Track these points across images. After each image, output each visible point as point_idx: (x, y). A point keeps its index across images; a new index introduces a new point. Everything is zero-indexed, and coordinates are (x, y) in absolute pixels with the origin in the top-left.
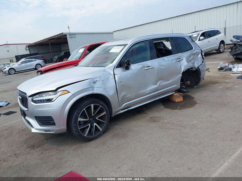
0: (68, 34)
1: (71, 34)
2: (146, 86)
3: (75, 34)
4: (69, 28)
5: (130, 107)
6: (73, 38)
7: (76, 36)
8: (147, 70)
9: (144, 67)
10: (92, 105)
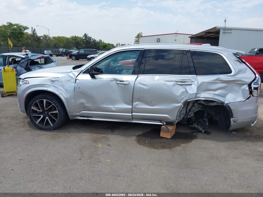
0: (221, 29)
1: (225, 29)
2: (113, 102)
3: (231, 29)
4: (225, 21)
5: (91, 117)
6: (227, 34)
7: (233, 31)
8: (120, 85)
9: (116, 80)
10: (45, 101)
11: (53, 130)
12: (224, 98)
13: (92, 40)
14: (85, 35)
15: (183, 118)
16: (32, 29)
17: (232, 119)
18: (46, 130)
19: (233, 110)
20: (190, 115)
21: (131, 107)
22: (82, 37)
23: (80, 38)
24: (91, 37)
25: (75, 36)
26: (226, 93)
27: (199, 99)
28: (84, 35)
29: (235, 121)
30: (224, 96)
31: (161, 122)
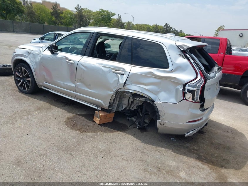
8: (69, 63)
9: (66, 58)
10: (23, 68)
11: (27, 94)
12: (156, 95)
13: (173, 29)
14: (167, 25)
15: (125, 109)
16: (119, 16)
17: (158, 120)
18: (23, 93)
19: (160, 110)
20: (133, 107)
21: (74, 85)
22: (163, 26)
23: (161, 27)
24: (172, 27)
25: (157, 25)
26: (158, 90)
27: (128, 91)
28: (165, 25)
29: (162, 124)
30: (156, 93)
31: (97, 106)
